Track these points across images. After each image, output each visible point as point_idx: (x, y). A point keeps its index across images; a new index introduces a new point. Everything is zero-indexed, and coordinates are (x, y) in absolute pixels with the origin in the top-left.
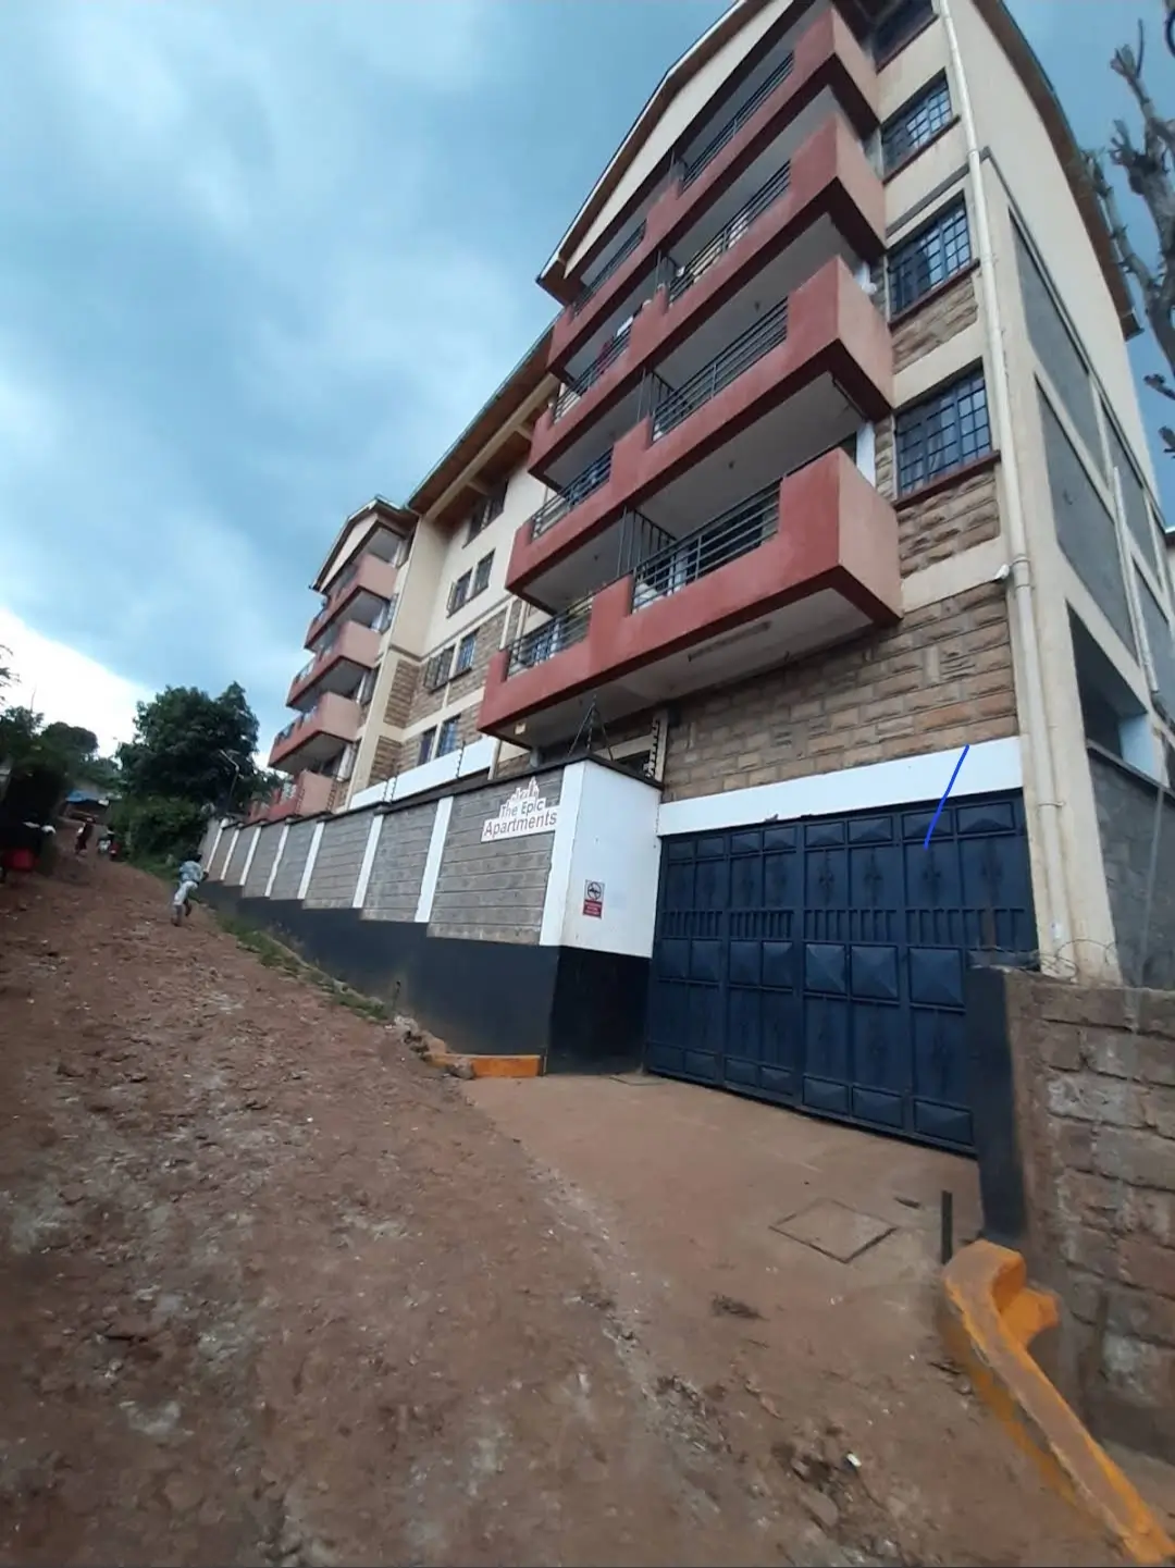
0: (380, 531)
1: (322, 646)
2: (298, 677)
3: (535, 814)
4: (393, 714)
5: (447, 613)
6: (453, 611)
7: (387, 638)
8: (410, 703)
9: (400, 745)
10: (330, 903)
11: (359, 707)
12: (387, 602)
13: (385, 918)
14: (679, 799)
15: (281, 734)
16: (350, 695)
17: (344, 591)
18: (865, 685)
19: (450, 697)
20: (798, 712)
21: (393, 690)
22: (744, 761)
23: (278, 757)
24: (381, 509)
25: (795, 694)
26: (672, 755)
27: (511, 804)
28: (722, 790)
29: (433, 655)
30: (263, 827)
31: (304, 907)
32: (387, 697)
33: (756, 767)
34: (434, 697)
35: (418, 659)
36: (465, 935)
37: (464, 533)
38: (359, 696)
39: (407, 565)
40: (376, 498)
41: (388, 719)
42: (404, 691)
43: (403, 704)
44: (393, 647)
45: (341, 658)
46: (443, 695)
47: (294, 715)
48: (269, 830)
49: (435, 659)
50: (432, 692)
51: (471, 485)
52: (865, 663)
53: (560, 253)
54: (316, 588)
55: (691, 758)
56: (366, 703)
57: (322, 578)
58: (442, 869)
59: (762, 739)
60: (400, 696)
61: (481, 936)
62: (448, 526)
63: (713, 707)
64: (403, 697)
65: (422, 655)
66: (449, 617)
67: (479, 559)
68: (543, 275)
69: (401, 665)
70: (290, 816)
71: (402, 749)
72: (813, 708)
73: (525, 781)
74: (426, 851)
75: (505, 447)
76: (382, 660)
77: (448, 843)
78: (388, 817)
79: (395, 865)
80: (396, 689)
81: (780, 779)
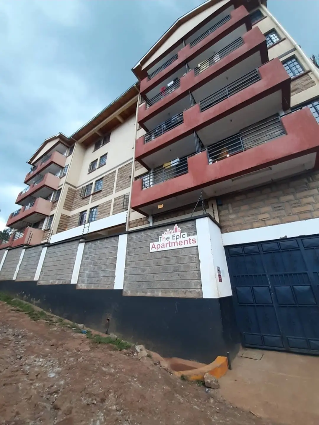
0: (60, 145)
1: (34, 182)
2: (21, 193)
3: (182, 239)
4: (67, 206)
5: (88, 172)
6: (90, 173)
7: (64, 180)
8: (73, 202)
9: (69, 217)
10: (55, 282)
11: (51, 203)
12: (62, 168)
13: (92, 288)
14: (230, 232)
15: (13, 214)
16: (47, 198)
17: (43, 164)
18: (313, 189)
19: (92, 200)
20: (283, 199)
21: (66, 197)
22: (261, 217)
23: (11, 223)
24: (61, 137)
25: (281, 192)
26: (221, 216)
27: (165, 235)
28: (253, 228)
29: (84, 186)
30: (9, 250)
31: (38, 284)
32: (64, 200)
33: (268, 219)
34: (83, 201)
35: (76, 188)
36: (149, 294)
37: (93, 148)
38: (51, 199)
39: (71, 156)
40: (60, 133)
41: (65, 208)
42: (71, 198)
43: (70, 202)
44: (66, 183)
45: (45, 185)
46: (89, 199)
47: (20, 207)
48: (13, 252)
49: (84, 187)
50: (83, 199)
51: (98, 133)
52: (309, 182)
53: (140, 63)
54: (29, 163)
55: (232, 216)
56: (55, 202)
57: (32, 160)
58: (126, 265)
59: (268, 209)
60: (69, 200)
61: (160, 294)
62: (86, 145)
63: (237, 198)
64: (70, 200)
65: (77, 186)
66: (88, 174)
67: (100, 156)
68: (134, 68)
69: (69, 189)
70: (25, 245)
71: (70, 219)
72: (291, 197)
73: (171, 226)
74: (116, 257)
75: (111, 122)
76: (62, 187)
77: (128, 253)
78: (87, 243)
79: (95, 263)
80: (67, 197)
81: (282, 223)
